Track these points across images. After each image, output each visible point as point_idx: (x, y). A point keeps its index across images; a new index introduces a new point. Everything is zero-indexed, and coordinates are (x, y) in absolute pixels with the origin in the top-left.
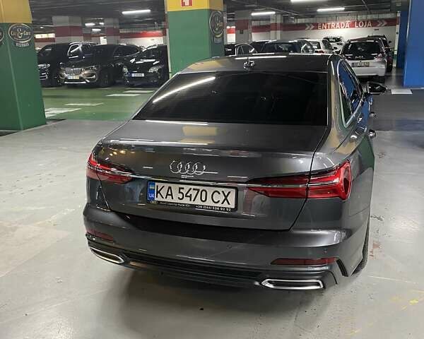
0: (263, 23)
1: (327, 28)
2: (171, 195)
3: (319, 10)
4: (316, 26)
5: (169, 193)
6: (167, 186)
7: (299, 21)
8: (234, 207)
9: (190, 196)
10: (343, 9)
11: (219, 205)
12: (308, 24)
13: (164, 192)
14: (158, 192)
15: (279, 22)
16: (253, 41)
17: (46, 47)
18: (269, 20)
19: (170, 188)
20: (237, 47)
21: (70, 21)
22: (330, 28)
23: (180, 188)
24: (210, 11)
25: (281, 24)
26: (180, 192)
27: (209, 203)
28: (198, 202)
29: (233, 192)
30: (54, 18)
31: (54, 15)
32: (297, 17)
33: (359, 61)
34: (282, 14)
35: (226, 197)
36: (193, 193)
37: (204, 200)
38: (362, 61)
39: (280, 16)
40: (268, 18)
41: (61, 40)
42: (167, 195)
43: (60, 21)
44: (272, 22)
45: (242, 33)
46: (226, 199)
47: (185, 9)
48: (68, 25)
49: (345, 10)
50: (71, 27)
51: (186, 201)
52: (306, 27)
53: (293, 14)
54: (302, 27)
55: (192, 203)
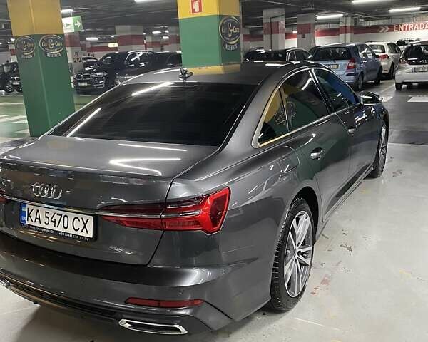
0: (332, 26)
1: (404, 30)
2: (39, 219)
3: (392, 11)
4: (391, 28)
5: (38, 217)
6: (36, 209)
7: (372, 23)
8: (91, 237)
9: (54, 222)
10: (418, 8)
11: (78, 233)
12: (383, 26)
13: (33, 215)
14: (29, 215)
15: (349, 25)
16: (317, 45)
17: (108, 55)
18: (338, 23)
19: (38, 211)
20: (289, 52)
21: (132, 30)
22: (408, 29)
23: (46, 212)
24: (221, 17)
25: (351, 27)
26: (46, 217)
27: (70, 230)
28: (61, 229)
29: (91, 219)
30: (118, 28)
31: (117, 24)
32: (367, 19)
33: (421, 66)
34: (352, 17)
35: (85, 224)
36: (57, 218)
37: (66, 226)
38: (425, 66)
39: (350, 18)
40: (337, 21)
41: (123, 49)
42: (36, 218)
43: (122, 30)
44: (341, 25)
45: (304, 37)
46: (85, 227)
47: (192, 16)
48: (130, 34)
49: (421, 10)
50: (133, 36)
51: (51, 226)
52: (381, 29)
53: (363, 16)
54: (376, 29)
55: (56, 229)
